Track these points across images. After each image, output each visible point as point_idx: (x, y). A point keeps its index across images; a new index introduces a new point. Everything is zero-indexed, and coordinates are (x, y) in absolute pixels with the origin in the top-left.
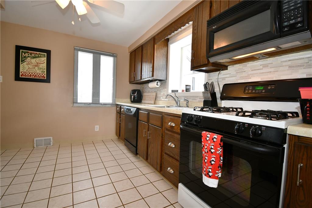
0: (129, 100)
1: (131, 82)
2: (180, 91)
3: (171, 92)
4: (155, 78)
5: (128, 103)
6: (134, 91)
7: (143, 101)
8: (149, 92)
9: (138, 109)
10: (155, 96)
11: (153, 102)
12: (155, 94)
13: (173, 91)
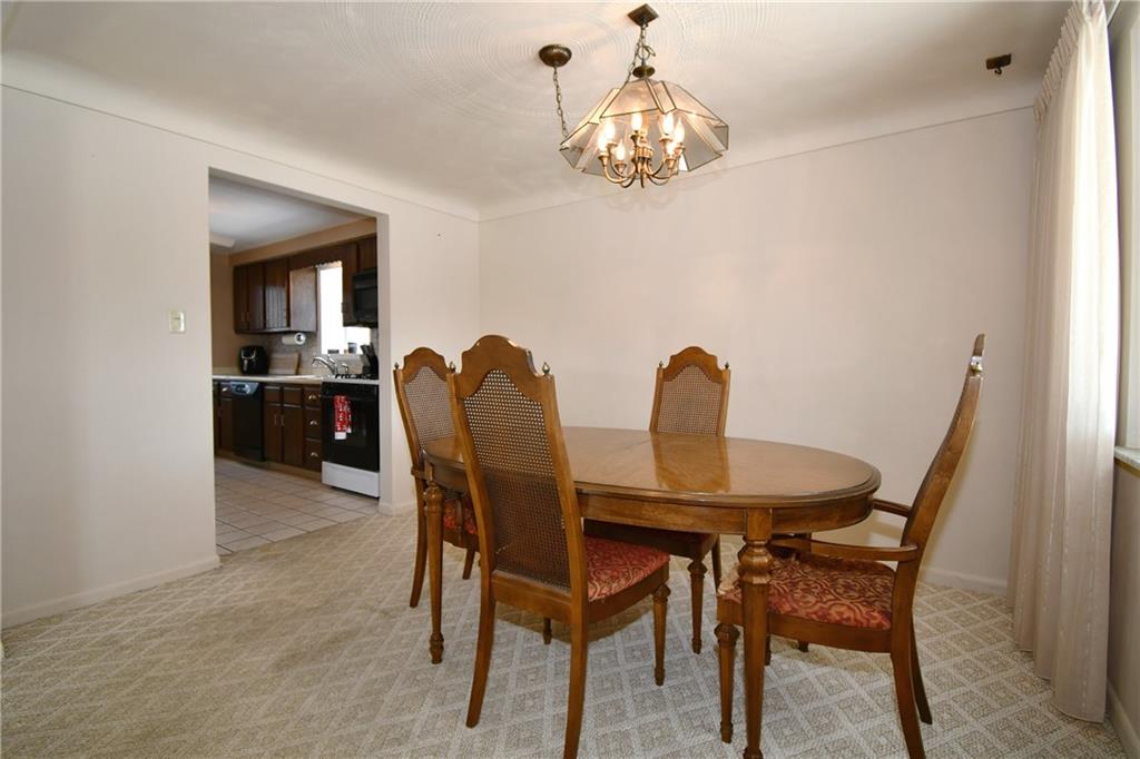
0: (236, 369)
1: (238, 330)
2: (341, 352)
3: (326, 353)
4: (292, 329)
5: (234, 375)
6: (248, 350)
7: (271, 371)
8: (284, 351)
9: (262, 384)
10: (296, 362)
11: (293, 371)
12: (296, 356)
13: (330, 352)
